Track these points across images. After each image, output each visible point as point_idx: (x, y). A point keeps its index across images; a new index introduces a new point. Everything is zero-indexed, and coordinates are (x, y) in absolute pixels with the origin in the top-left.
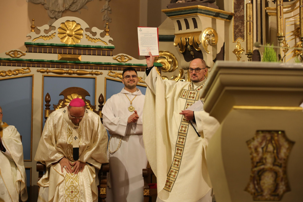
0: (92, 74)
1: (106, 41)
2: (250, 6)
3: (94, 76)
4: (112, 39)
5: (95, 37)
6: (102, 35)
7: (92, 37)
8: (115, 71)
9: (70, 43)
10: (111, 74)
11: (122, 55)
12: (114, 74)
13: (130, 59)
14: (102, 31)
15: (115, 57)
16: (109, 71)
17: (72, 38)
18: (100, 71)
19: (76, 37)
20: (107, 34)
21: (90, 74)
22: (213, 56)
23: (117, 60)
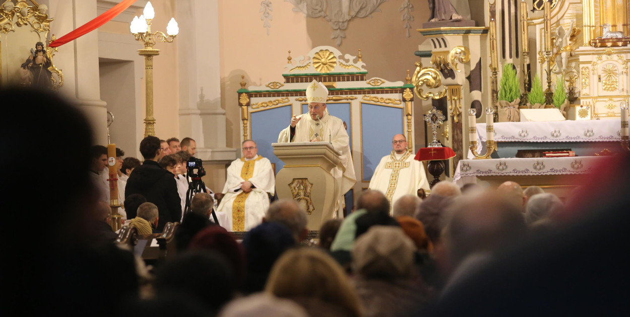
0: (347, 99)
1: (358, 67)
2: (492, 24)
3: (350, 101)
4: (364, 64)
5: (348, 64)
6: (355, 61)
7: (345, 64)
8: (369, 95)
9: (323, 72)
10: (366, 98)
11: (375, 79)
12: (369, 98)
13: (383, 83)
14: (355, 57)
15: (368, 81)
16: (364, 95)
17: (327, 67)
18: (355, 96)
19: (329, 65)
20: (360, 60)
21: (345, 99)
22: (466, 73)
23: (370, 84)
